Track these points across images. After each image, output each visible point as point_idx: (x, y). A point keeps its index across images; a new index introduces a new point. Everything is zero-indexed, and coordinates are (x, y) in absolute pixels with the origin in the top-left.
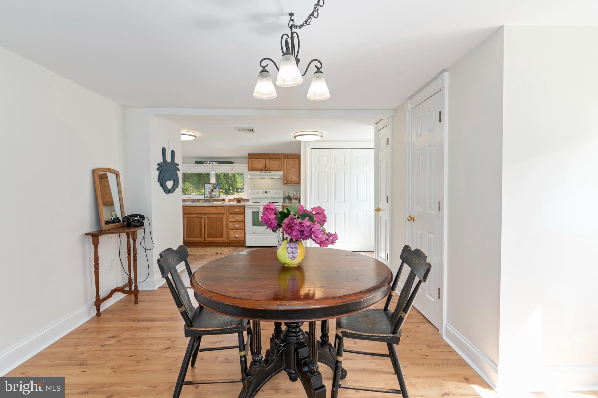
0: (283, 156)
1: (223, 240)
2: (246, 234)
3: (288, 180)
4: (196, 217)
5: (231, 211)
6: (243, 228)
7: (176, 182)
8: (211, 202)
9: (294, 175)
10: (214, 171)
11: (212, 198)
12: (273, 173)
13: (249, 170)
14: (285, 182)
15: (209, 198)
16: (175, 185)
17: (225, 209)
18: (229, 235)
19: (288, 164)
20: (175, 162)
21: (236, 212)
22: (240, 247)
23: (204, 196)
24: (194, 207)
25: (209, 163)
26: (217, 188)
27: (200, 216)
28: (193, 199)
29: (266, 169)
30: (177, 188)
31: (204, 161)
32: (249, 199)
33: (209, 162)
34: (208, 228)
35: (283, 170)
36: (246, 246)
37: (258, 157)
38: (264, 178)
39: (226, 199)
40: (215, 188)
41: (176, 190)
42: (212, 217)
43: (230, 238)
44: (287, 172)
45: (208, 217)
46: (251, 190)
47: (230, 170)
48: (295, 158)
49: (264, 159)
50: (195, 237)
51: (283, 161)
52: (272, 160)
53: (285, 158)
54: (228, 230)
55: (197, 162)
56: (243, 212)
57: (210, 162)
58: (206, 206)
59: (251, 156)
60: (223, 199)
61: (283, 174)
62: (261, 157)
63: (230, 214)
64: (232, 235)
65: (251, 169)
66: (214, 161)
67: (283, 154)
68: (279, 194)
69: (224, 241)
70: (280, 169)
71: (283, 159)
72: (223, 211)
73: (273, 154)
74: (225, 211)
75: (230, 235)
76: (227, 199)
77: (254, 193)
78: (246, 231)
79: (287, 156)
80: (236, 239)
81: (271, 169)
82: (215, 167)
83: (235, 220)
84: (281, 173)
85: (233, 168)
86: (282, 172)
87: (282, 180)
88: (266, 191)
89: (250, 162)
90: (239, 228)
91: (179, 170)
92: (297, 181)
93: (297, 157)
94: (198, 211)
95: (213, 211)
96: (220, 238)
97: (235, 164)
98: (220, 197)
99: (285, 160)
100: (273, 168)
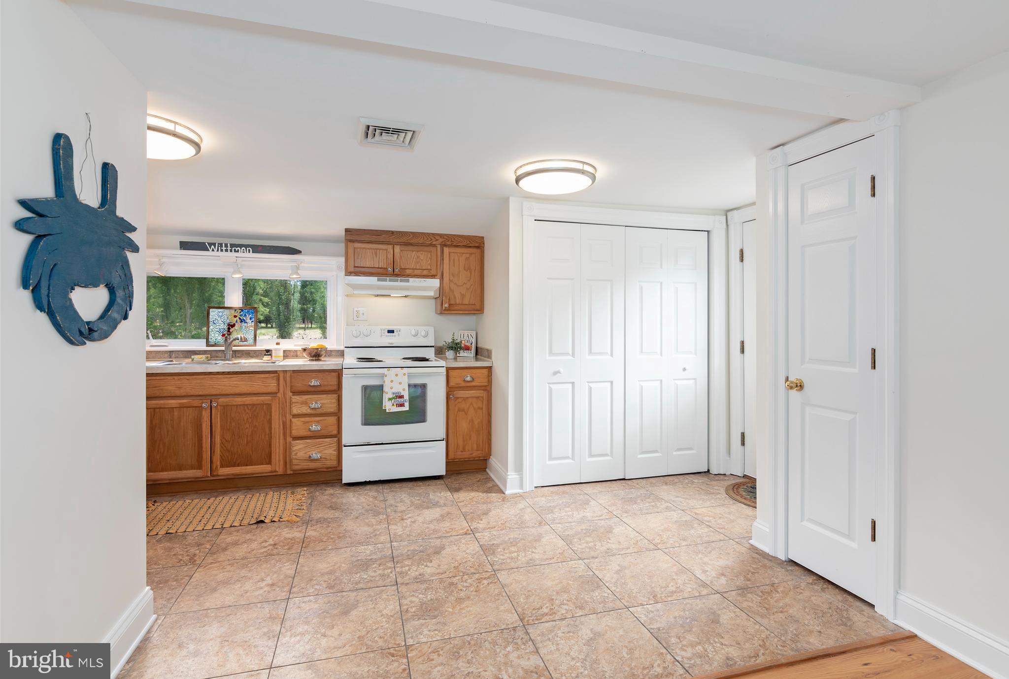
0: (441, 240)
1: (273, 469)
2: (344, 448)
3: (452, 302)
4: (182, 407)
5: (299, 386)
6: (335, 432)
7: (120, 293)
8: (229, 360)
9: (467, 289)
10: (240, 272)
11: (234, 348)
12: (413, 282)
13: (348, 273)
14: (447, 305)
15: (223, 348)
16: (115, 308)
17: (278, 379)
18: (290, 454)
19: (454, 260)
20: (120, 213)
21: (313, 389)
22: (323, 487)
23: (207, 341)
24: (176, 377)
25: (224, 248)
26: (249, 321)
27: (196, 402)
28: (171, 352)
29: (395, 272)
30: (125, 317)
31: (210, 244)
32: (343, 351)
33: (226, 246)
34: (222, 437)
35: (439, 275)
36: (344, 482)
37: (374, 238)
38: (390, 295)
39: (276, 350)
40: (242, 321)
41: (119, 327)
42: (237, 406)
43: (295, 462)
44: (450, 279)
45: (225, 407)
46: (347, 325)
47: (290, 272)
48: (470, 247)
49: (391, 247)
50: (180, 468)
51: (439, 254)
52: (411, 248)
53: (445, 245)
54: (289, 439)
55: (185, 246)
56: (335, 388)
57: (229, 248)
58: (218, 373)
59: (353, 236)
60: (268, 351)
61: (439, 286)
62: (381, 238)
63: (295, 393)
64: (301, 455)
65: (353, 270)
66: (241, 246)
67: (441, 236)
68: (424, 337)
69: (276, 471)
70: (433, 272)
71: (439, 247)
72: (272, 386)
73: (415, 234)
74: (278, 384)
75: (296, 454)
76: (279, 350)
77: (358, 334)
78: (344, 441)
79: (450, 241)
80: (312, 465)
81: (408, 272)
82: (243, 263)
83: (309, 411)
84: (435, 283)
85: (298, 268)
86: (438, 281)
87: (439, 301)
88: (391, 328)
89: (351, 251)
90: (324, 432)
91: (136, 249)
92: (475, 305)
93: (477, 245)
94: (188, 387)
95: (242, 385)
96: (262, 464)
97: (304, 255)
98: (256, 346)
99: (446, 250)
100: (413, 269)
